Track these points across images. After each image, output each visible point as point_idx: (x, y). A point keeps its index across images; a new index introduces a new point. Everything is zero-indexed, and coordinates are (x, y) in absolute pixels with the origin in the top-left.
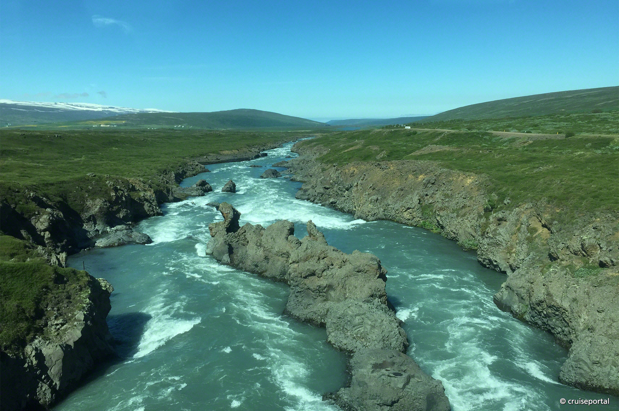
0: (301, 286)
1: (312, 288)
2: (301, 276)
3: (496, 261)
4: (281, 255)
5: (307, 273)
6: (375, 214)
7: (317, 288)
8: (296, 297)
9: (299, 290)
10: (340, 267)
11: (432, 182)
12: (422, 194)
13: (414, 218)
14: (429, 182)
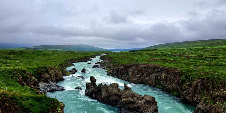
1: (131, 107)
2: (127, 103)
3: (189, 100)
5: (129, 102)
7: (133, 107)
8: (125, 110)
9: (126, 108)
10: (141, 100)
11: (159, 71)
12: (156, 75)
13: (153, 83)
14: (157, 71)
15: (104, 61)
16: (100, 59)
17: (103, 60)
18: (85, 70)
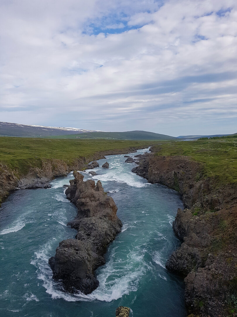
5: (81, 203)
7: (84, 210)
10: (95, 202)
11: (182, 166)
12: (176, 172)
13: (171, 183)
14: (181, 166)
15: (151, 153)
16: (150, 150)
17: (152, 151)
18: (108, 165)
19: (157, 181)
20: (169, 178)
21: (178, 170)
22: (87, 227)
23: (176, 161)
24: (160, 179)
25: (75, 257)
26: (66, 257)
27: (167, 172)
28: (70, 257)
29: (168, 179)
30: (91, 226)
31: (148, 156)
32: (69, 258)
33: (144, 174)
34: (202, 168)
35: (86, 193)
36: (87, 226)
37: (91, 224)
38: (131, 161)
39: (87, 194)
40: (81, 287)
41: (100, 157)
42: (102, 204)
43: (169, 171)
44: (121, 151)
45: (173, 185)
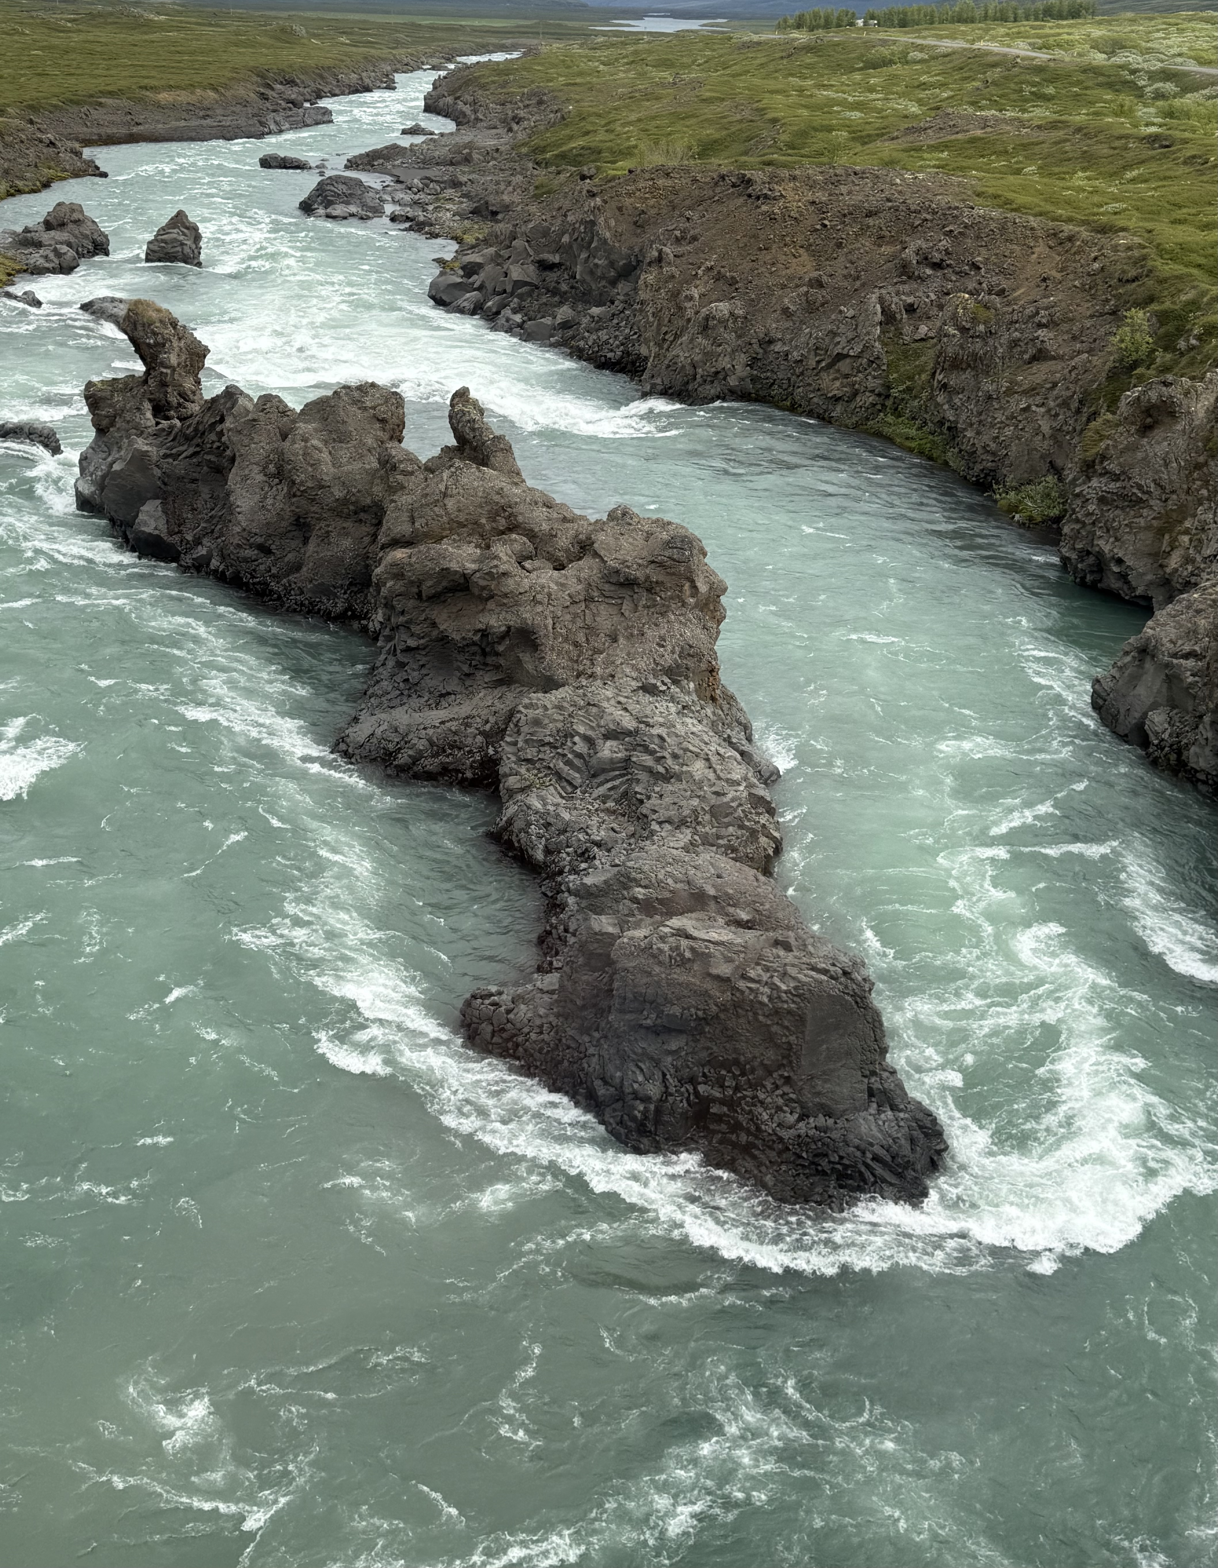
0: (416, 629)
1: (456, 636)
2: (419, 595)
3: (1120, 561)
4: (356, 513)
5: (439, 582)
6: (717, 373)
7: (476, 638)
8: (401, 665)
9: (412, 643)
10: (560, 567)
11: (937, 257)
12: (896, 303)
13: (856, 394)
14: (925, 260)
15: (467, 136)
16: (430, 108)
17: (460, 120)
18: (197, 238)
19: (733, 381)
20: (840, 357)
21: (906, 288)
22: (577, 762)
23: (870, 214)
24: (754, 362)
25: (784, 975)
26: (718, 978)
27: (811, 308)
28: (744, 977)
29: (830, 366)
30: (608, 750)
31: (467, 160)
32: (742, 984)
33: (566, 325)
34: (1132, 273)
35: (445, 495)
36: (579, 756)
37: (607, 737)
38: (353, 209)
39: (450, 503)
40: (867, 1166)
41: (56, 158)
42: (630, 583)
43: (819, 295)
44: (207, 112)
45: (874, 405)
